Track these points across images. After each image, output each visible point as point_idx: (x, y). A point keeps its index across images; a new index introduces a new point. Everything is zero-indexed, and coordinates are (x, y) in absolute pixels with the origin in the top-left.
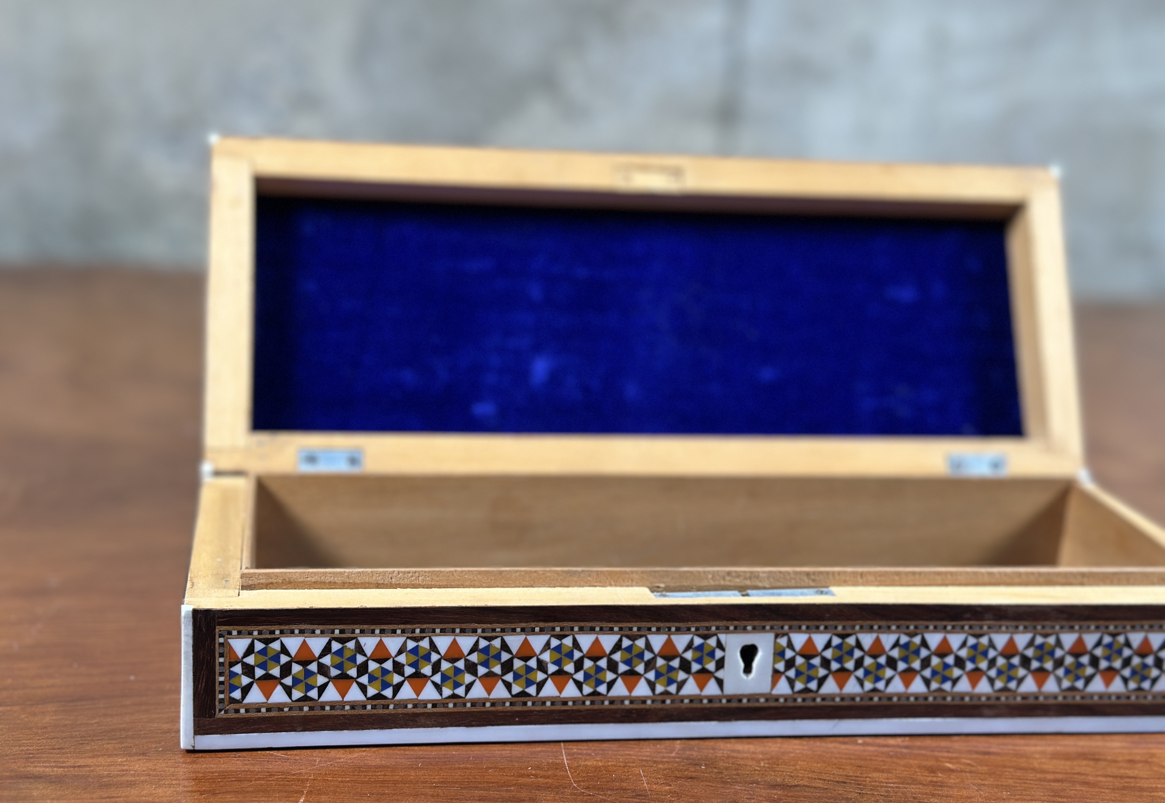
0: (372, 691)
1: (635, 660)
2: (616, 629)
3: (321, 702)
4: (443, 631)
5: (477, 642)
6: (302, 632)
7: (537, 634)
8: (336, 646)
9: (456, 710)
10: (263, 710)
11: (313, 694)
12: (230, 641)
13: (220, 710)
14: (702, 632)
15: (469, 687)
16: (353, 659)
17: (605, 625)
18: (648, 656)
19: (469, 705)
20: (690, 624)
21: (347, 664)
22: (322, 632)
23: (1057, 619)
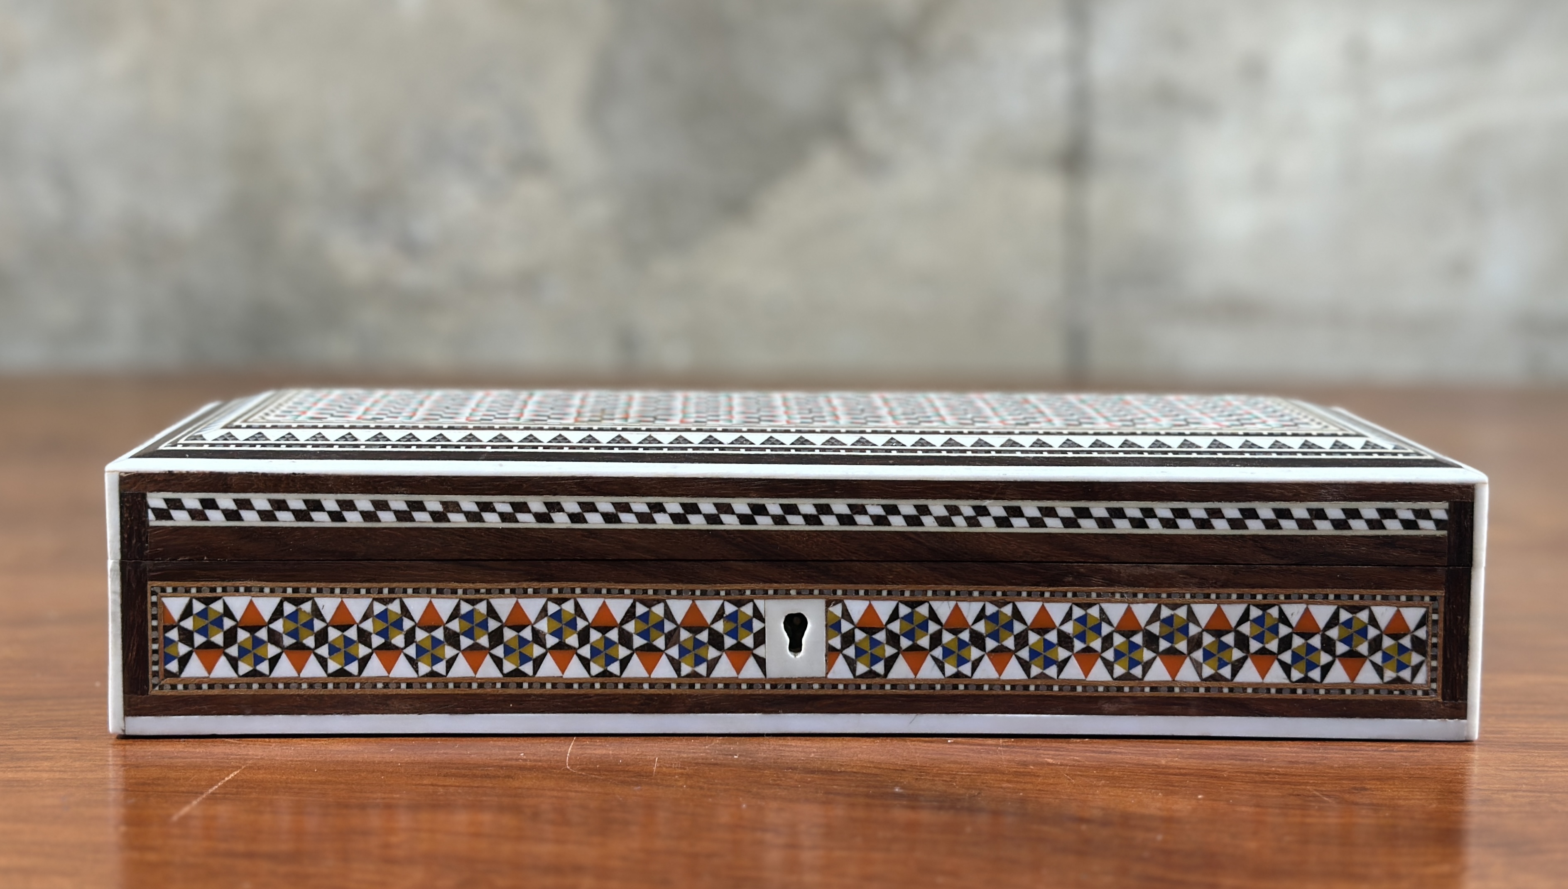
0: (333, 666)
1: (653, 633)
2: (627, 592)
3: (273, 678)
4: (416, 591)
5: (458, 606)
6: (248, 590)
7: (530, 597)
8: (289, 608)
9: (435, 692)
10: (205, 686)
11: (264, 667)
12: (164, 600)
13: (154, 686)
14: (735, 596)
15: (450, 663)
16: (309, 625)
17: (612, 586)
18: (668, 627)
19: (451, 686)
20: (718, 587)
21: (303, 631)
22: (272, 591)
23: (1186, 585)
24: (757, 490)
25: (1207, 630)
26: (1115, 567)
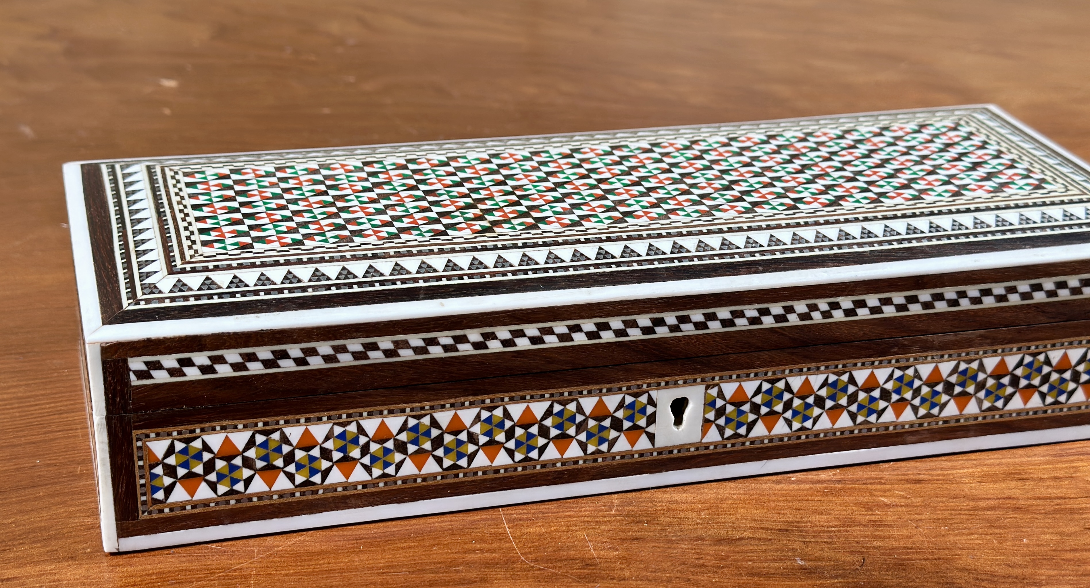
0: (299, 479)
1: (567, 424)
2: (547, 396)
3: (248, 494)
4: (370, 414)
5: (406, 421)
6: (223, 428)
7: (467, 408)
8: (260, 439)
9: (386, 489)
10: (189, 507)
11: (240, 487)
12: (148, 443)
13: (143, 512)
14: (633, 390)
15: (399, 466)
16: (278, 450)
17: (534, 393)
18: (579, 418)
19: (400, 482)
20: (620, 384)
21: (272, 455)
22: (245, 427)
23: (981, 345)
24: (657, 307)
25: (991, 376)
26: (930, 337)
